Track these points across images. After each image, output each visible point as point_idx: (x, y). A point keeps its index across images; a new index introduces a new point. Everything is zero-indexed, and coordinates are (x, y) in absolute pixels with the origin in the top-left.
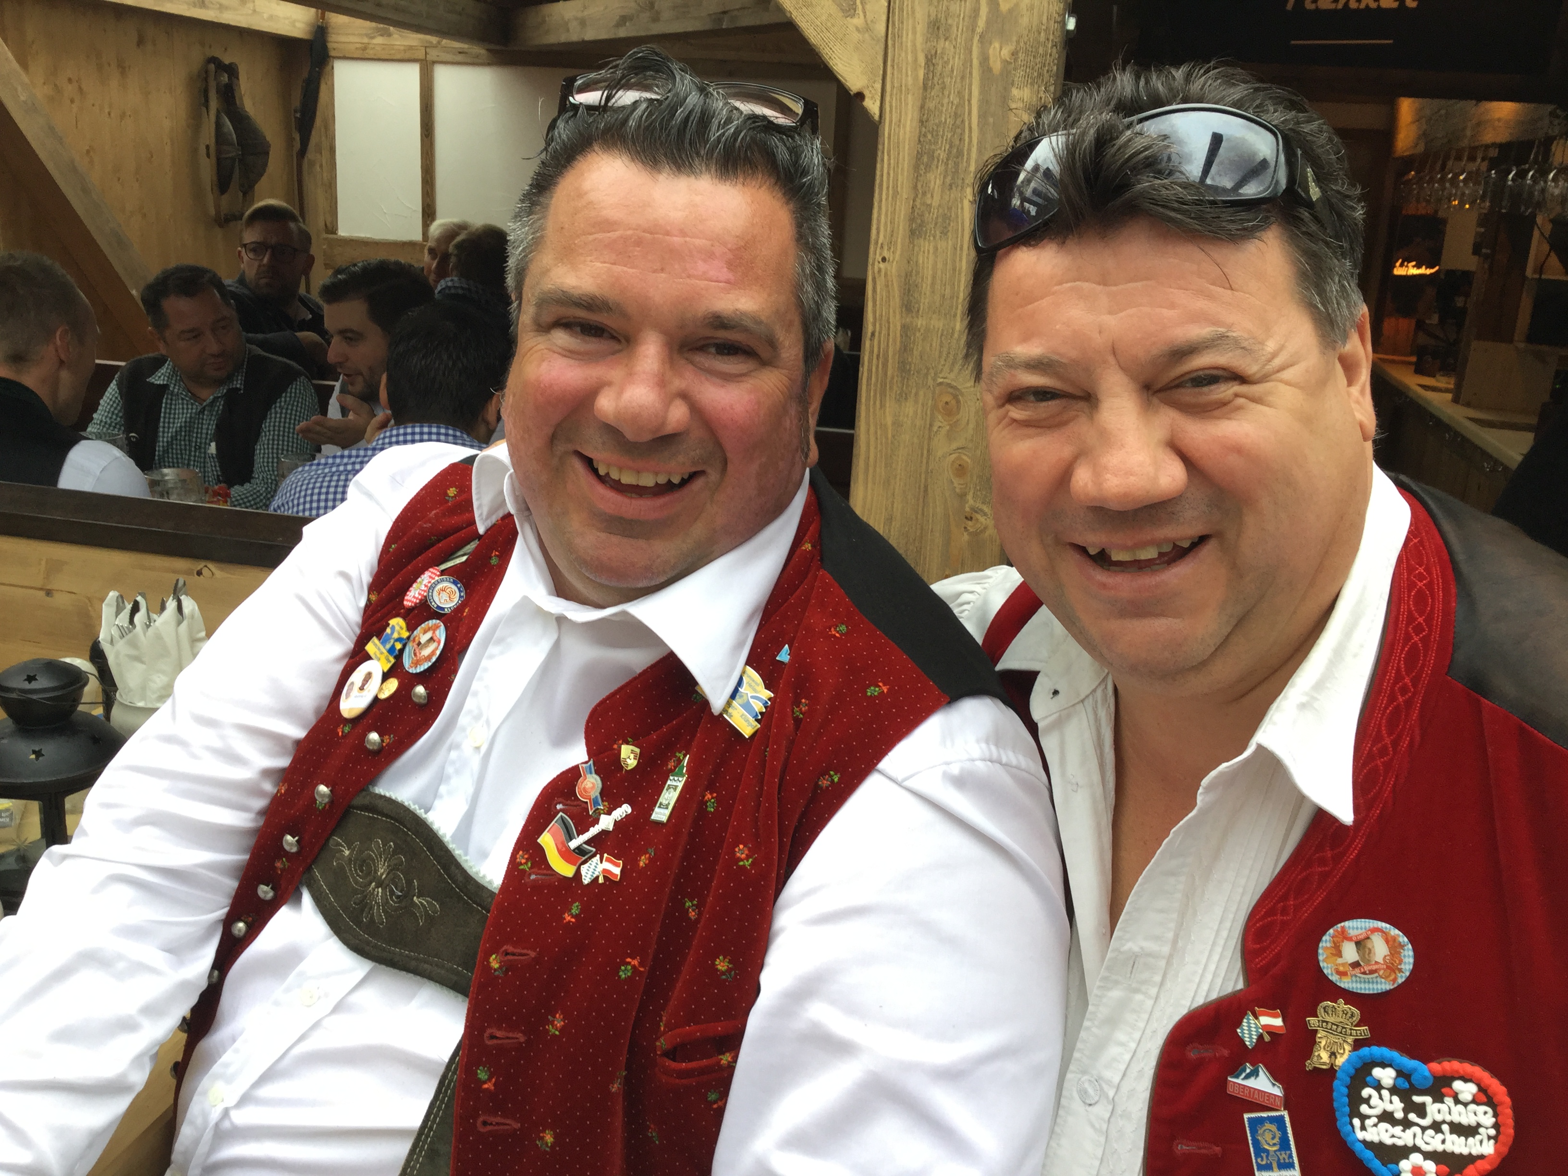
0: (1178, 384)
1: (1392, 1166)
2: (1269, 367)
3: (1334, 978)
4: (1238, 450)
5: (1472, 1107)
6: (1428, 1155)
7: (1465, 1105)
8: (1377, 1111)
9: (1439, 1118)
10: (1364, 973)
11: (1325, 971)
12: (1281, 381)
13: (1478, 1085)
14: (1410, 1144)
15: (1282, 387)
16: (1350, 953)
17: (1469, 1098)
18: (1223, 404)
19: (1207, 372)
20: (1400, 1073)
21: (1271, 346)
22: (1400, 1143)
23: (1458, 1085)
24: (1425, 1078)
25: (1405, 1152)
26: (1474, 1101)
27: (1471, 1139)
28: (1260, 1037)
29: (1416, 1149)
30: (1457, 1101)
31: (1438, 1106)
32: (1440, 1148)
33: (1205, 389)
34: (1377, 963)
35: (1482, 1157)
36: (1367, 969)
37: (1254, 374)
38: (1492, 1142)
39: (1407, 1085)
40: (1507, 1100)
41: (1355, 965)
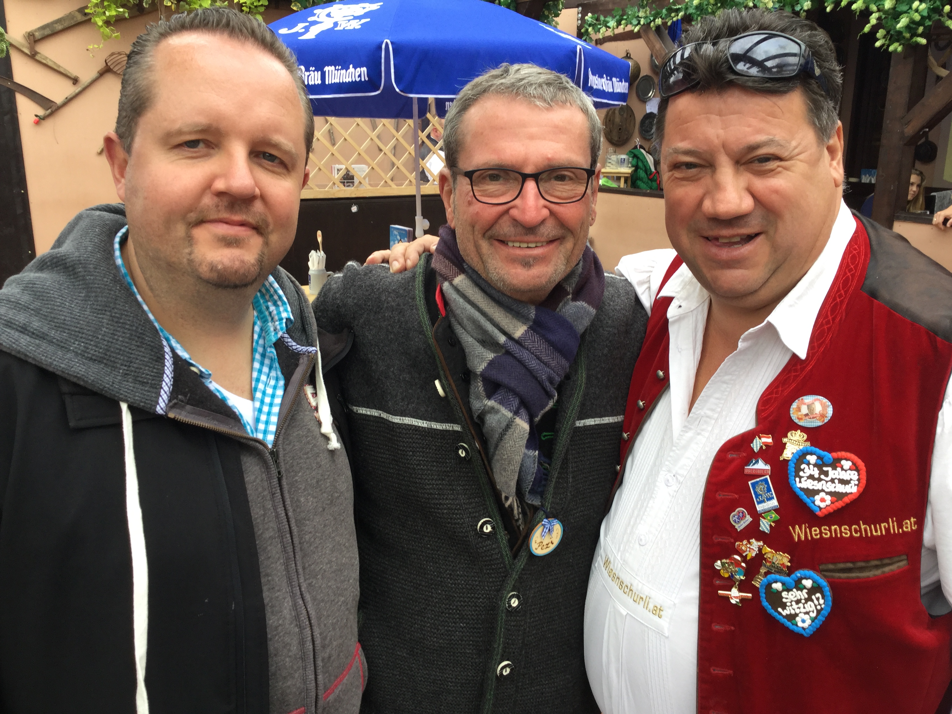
0: (751, 161)
1: (811, 498)
2: (792, 154)
3: (796, 421)
4: (776, 192)
5: (849, 472)
6: (827, 493)
7: (846, 471)
8: (808, 474)
9: (834, 477)
10: (810, 418)
11: (793, 418)
12: (798, 160)
13: (852, 462)
14: (820, 489)
15: (798, 162)
16: (804, 410)
17: (848, 468)
18: (772, 170)
19: (765, 156)
20: (819, 457)
21: (794, 143)
22: (816, 488)
23: (843, 462)
24: (829, 459)
25: (817, 492)
26: (850, 469)
27: (847, 486)
28: (761, 447)
29: (823, 490)
30: (842, 469)
31: (834, 471)
32: (833, 490)
33: (764, 164)
34: (816, 414)
35: (851, 493)
36: (811, 417)
37: (786, 157)
38: (856, 487)
39: (821, 463)
40: (864, 468)
41: (807, 415)
